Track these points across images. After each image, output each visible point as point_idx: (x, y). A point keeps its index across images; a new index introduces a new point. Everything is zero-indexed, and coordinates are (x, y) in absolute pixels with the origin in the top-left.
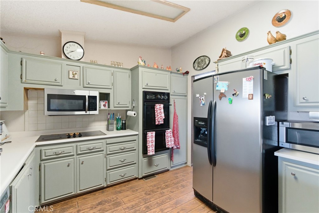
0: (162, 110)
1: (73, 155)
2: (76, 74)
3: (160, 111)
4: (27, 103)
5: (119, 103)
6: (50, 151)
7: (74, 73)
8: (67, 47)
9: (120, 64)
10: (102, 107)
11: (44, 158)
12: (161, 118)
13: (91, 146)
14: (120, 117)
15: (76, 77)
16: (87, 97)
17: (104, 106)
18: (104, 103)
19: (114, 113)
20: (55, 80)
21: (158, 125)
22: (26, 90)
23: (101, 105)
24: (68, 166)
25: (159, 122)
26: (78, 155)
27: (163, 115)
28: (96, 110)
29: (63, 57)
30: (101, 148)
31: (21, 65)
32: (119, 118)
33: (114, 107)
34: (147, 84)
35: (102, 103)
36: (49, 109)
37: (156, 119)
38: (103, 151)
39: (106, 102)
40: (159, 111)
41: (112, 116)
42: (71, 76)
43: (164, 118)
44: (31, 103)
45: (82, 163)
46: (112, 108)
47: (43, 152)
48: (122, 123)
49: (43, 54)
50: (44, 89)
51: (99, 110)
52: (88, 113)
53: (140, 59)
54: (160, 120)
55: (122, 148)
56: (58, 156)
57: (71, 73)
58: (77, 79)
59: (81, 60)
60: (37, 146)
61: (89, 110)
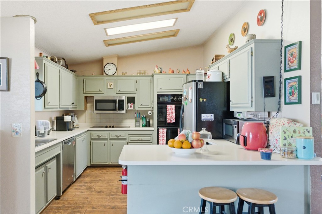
0: (174, 111)
1: (107, 139)
2: (112, 84)
3: (172, 111)
4: (87, 105)
5: (142, 105)
6: (95, 134)
7: (111, 84)
8: (106, 67)
9: (145, 72)
10: (130, 108)
11: (92, 138)
12: (172, 117)
13: (118, 135)
14: (145, 116)
15: (112, 87)
16: (117, 100)
17: (131, 106)
18: (131, 105)
19: (140, 113)
20: (100, 90)
21: (169, 123)
22: (86, 97)
23: (128, 106)
24: (104, 145)
25: (171, 120)
26: (110, 139)
27: (174, 115)
28: (124, 110)
29: (104, 74)
30: (124, 137)
31: (83, 83)
32: (143, 116)
33: (138, 108)
34: (161, 89)
35: (129, 105)
36: (96, 109)
37: (168, 117)
38: (126, 139)
39: (132, 104)
40: (170, 111)
41: (138, 114)
42: (109, 87)
43: (175, 117)
44: (89, 105)
45: (112, 145)
46: (137, 108)
47: (92, 134)
48: (147, 121)
49: (93, 75)
50: (93, 96)
51: (126, 110)
52: (119, 112)
53: (156, 68)
54: (172, 119)
55: (140, 139)
56: (99, 138)
57: (108, 84)
58: (112, 88)
59: (114, 75)
60: (89, 130)
61: (119, 110)
